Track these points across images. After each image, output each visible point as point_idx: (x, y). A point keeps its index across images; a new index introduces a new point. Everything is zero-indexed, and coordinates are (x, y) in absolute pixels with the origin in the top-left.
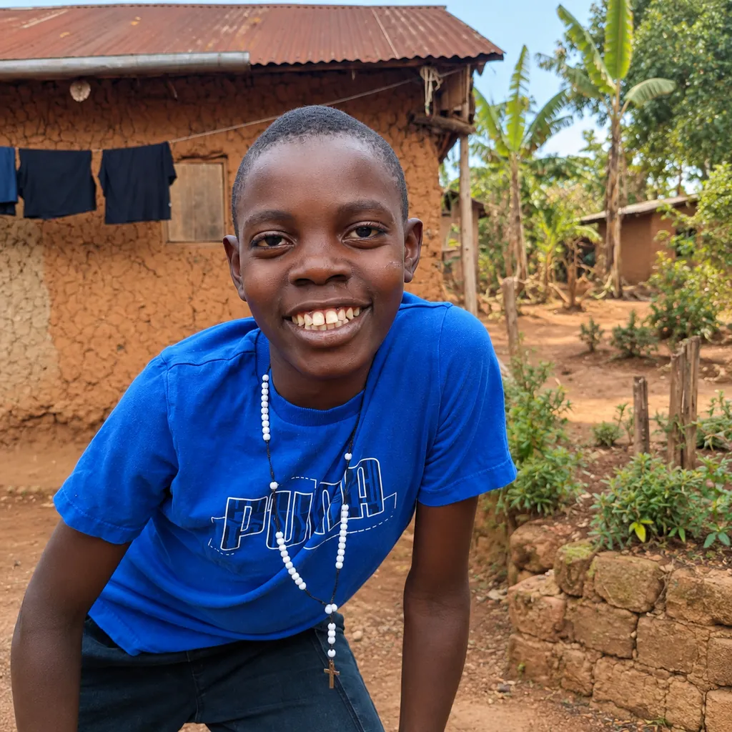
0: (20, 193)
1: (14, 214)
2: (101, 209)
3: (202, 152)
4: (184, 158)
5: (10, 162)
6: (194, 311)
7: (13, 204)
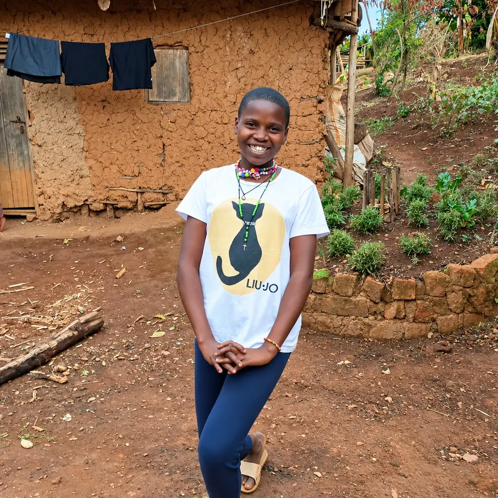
0: (63, 70)
1: (60, 83)
2: (111, 80)
3: (171, 42)
4: (159, 46)
5: (56, 50)
6: (164, 145)
7: (59, 77)
